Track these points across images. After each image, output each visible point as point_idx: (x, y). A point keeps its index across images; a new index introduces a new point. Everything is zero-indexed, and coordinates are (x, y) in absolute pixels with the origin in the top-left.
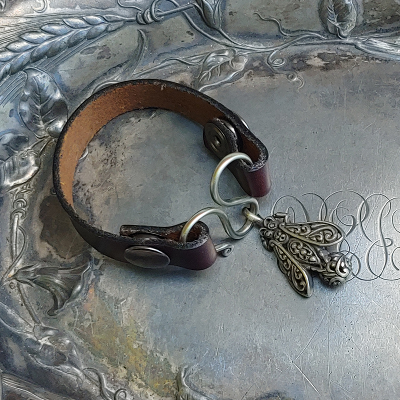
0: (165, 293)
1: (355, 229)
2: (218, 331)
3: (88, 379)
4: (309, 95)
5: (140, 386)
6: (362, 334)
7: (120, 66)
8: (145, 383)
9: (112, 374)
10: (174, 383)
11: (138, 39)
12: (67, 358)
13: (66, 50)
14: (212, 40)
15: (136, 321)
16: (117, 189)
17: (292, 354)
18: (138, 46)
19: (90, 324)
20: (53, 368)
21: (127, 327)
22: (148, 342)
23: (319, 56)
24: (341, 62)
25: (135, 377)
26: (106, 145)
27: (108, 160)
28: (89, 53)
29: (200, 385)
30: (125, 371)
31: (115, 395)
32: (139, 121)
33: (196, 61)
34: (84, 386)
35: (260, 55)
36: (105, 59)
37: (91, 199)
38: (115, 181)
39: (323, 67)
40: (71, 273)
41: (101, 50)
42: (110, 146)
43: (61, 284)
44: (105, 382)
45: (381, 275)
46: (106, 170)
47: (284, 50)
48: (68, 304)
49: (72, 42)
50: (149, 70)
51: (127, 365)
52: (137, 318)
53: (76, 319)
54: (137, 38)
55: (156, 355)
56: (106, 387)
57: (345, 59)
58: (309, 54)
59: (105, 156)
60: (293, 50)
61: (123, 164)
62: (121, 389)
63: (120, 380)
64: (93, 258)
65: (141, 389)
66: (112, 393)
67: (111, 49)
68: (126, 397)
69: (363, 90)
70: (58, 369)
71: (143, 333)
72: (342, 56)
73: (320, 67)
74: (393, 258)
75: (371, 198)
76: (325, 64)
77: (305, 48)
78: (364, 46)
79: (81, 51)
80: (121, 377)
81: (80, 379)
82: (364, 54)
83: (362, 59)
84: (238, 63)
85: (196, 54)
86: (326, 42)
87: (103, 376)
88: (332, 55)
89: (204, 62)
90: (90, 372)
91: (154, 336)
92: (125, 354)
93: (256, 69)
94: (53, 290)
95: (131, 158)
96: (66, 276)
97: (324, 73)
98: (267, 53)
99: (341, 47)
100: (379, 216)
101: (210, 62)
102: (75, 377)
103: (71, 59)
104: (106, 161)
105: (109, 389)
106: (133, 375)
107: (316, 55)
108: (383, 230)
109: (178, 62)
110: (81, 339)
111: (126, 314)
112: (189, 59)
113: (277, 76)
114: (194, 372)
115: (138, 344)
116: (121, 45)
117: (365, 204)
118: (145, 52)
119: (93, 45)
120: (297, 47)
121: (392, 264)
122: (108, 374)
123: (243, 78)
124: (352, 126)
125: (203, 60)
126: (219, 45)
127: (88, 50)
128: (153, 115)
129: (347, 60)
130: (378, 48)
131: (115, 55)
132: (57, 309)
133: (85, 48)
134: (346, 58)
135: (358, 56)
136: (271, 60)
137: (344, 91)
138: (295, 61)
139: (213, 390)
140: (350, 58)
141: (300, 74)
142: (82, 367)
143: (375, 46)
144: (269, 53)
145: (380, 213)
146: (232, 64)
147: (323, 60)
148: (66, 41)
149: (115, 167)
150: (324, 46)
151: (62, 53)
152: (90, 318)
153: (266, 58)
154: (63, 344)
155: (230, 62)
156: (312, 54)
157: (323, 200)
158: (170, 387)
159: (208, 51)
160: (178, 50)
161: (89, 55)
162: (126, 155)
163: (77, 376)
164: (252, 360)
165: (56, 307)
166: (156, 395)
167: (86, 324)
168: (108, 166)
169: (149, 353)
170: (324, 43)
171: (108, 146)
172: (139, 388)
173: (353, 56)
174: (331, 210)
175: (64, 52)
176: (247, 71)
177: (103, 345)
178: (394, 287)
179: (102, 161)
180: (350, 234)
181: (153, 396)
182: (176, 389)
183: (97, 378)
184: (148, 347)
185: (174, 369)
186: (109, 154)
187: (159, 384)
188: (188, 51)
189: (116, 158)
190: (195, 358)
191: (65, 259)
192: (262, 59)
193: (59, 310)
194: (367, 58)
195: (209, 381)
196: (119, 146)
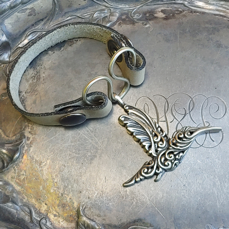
0: (70, 157)
1: (186, 116)
2: (103, 181)
3: (23, 211)
4: (156, 35)
5: (55, 216)
6: (192, 182)
7: (42, 20)
8: (58, 214)
9: (38, 209)
10: (76, 214)
11: (53, 4)
12: (11, 199)
13: (8, 11)
14: (97, 3)
15: (52, 175)
16: (41, 94)
17: (149, 195)
18: (53, 7)
19: (25, 177)
20: (2, 205)
21: (47, 179)
22: (60, 189)
23: (162, 11)
24: (175, 14)
25: (52, 210)
26: (34, 68)
27: (35, 77)
28: (22, 13)
29: (92, 215)
30: (46, 207)
31: (40, 221)
32: (54, 53)
33: (88, 16)
34: (21, 216)
35: (126, 11)
36: (32, 16)
37: (25, 101)
38: (39, 89)
39: (164, 18)
40: (12, 146)
41: (30, 11)
42: (36, 69)
43: (7, 153)
44: (34, 213)
45: (203, 145)
46: (34, 83)
47: (140, 8)
48: (11, 165)
49: (12, 5)
50: (60, 22)
51: (47, 203)
52: (53, 173)
53: (16, 174)
54: (51, 3)
55: (65, 196)
56: (34, 216)
57: (177, 13)
58: (156, 11)
59: (33, 75)
60: (146, 8)
61: (44, 79)
62: (44, 218)
63: (43, 212)
64: (26, 137)
65: (56, 218)
66: (38, 220)
67: (36, 10)
68: (46, 222)
69: (189, 31)
70: (5, 206)
71: (56, 183)
72: (176, 11)
73: (163, 18)
75: (195, 97)
76: (165, 16)
77: (154, 7)
78: (189, 4)
79: (18, 11)
80: (43, 210)
81: (18, 212)
82: (189, 10)
83: (188, 13)
84: (113, 17)
85: (87, 12)
86: (166, 3)
87: (33, 210)
88: (170, 11)
89: (92, 17)
90: (25, 207)
91: (64, 184)
92: (45, 196)
93: (124, 20)
94: (2, 157)
95: (49, 75)
96: (10, 148)
97: (165, 21)
98: (130, 10)
99: (175, 6)
100: (201, 108)
101: (96, 17)
102: (15, 210)
103: (12, 16)
104: (34, 78)
105: (36, 218)
106: (51, 209)
107: (160, 11)
108: (203, 117)
109: (77, 17)
110: (19, 186)
111: (46, 171)
112: (83, 15)
113: (136, 24)
114: (88, 207)
115: (54, 189)
116: (42, 7)
117: (191, 101)
118: (57, 11)
119: (25, 8)
120: (148, 7)
121: (210, 138)
122: (35, 208)
123: (116, 25)
124: (183, 53)
125: (92, 16)
126: (101, 6)
127: (22, 11)
128: (62, 49)
129: (179, 13)
130: (198, 5)
131: (39, 14)
132: (4, 168)
133: (20, 10)
134: (179, 12)
135: (186, 11)
136: (133, 14)
137: (177, 32)
138: (148, 15)
139: (100, 218)
140: (181, 12)
141: (151, 22)
142: (20, 204)
143: (196, 4)
144: (132, 10)
145: (202, 106)
146: (109, 18)
147: (164, 14)
148: (9, 5)
149: (39, 81)
150: (165, 5)
151: (6, 13)
152: (25, 174)
153: (130, 14)
154: (8, 190)
155: (108, 16)
156: (158, 10)
157: (166, 99)
158: (73, 216)
159: (94, 10)
160: (77, 10)
161: (23, 13)
162: (46, 74)
163: (17, 210)
164: (124, 199)
165: (3, 167)
166: (65, 221)
167: (22, 177)
168: (35, 80)
169: (60, 195)
170: (165, 4)
171: (35, 68)
172: (54, 217)
173: (183, 11)
174: (171, 105)
175: (7, 12)
176: (118, 22)
177: (32, 190)
178: (211, 152)
179: (31, 78)
180: (183, 119)
181: (63, 222)
182: (77, 217)
183: (28, 211)
184: (60, 191)
185: (76, 205)
186: (36, 73)
187: (67, 215)
188: (83, 10)
189: (40, 76)
190: (89, 198)
191: (9, 137)
192: (127, 14)
193: (6, 169)
194: (191, 12)
195: (97, 212)
196: (41, 68)
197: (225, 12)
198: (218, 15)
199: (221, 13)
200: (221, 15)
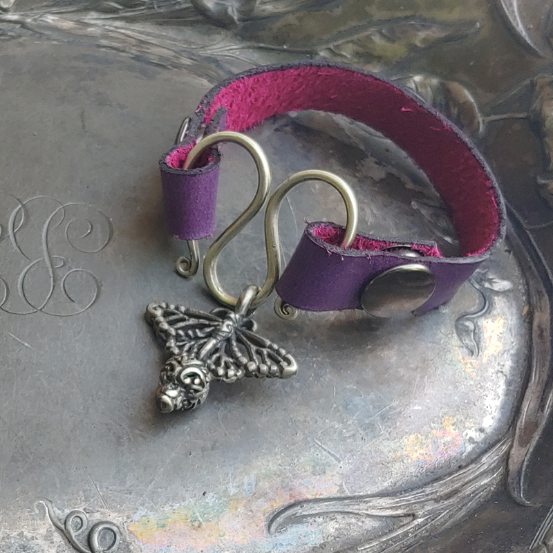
45: (43, 307)
74: (66, 285)
75: (32, 202)
82: (34, 35)
83: (32, 40)
100: (45, 226)
108: (50, 245)
117: (21, 210)
121: (63, 292)
134: (7, 38)
135: (26, 36)
140: (13, 37)
145: (48, 223)
173: (18, 36)
178: (65, 326)
197: (125, 42)
198: (104, 47)
199: (114, 44)
200: (113, 48)
